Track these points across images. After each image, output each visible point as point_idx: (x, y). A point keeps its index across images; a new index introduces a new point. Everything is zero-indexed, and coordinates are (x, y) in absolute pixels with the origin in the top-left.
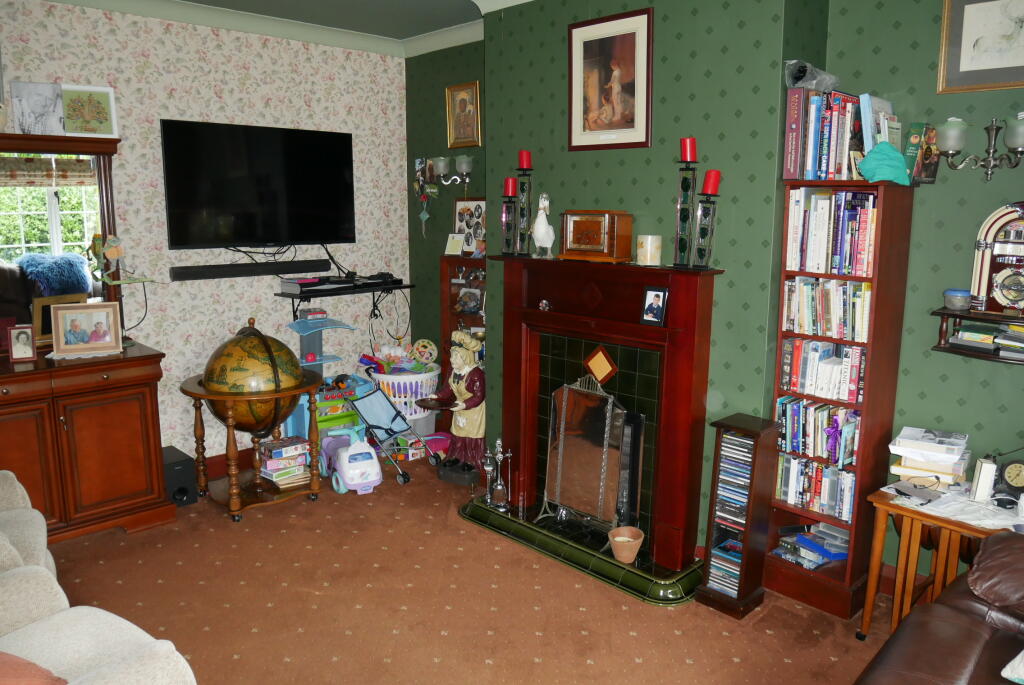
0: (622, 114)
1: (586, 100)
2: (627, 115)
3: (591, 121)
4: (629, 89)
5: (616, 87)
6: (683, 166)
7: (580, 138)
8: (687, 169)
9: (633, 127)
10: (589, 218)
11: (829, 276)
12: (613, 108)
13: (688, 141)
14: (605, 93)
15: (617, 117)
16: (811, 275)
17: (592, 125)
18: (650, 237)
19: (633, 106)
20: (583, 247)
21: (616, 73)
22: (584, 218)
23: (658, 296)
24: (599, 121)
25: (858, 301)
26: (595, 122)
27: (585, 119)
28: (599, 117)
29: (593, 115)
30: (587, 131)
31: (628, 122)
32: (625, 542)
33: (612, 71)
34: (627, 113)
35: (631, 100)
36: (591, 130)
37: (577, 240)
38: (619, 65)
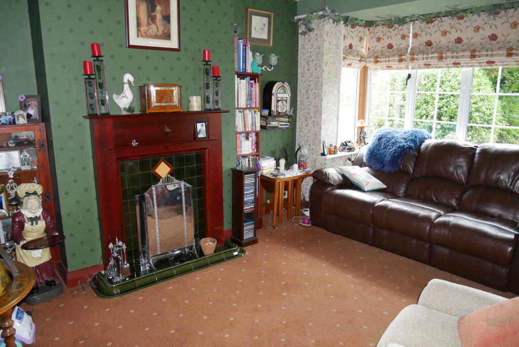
0: (163, 32)
1: (138, 19)
2: (166, 33)
3: (142, 33)
4: (167, 19)
5: (159, 17)
6: (205, 63)
7: (134, 40)
8: (207, 64)
9: (170, 40)
10: (166, 88)
11: (247, 108)
12: (158, 28)
13: (207, 52)
14: (152, 18)
15: (160, 33)
16: (241, 108)
17: (143, 34)
18: (195, 97)
19: (169, 29)
20: (163, 104)
21: (159, 8)
22: (162, 88)
23: (203, 125)
24: (148, 33)
25: (256, 116)
26: (145, 33)
27: (138, 30)
28: (148, 31)
29: (142, 29)
30: (140, 38)
31: (167, 36)
32: (209, 245)
33: (156, 6)
34: (166, 31)
35: (168, 25)
36: (142, 37)
37: (158, 101)
38: (160, 4)
